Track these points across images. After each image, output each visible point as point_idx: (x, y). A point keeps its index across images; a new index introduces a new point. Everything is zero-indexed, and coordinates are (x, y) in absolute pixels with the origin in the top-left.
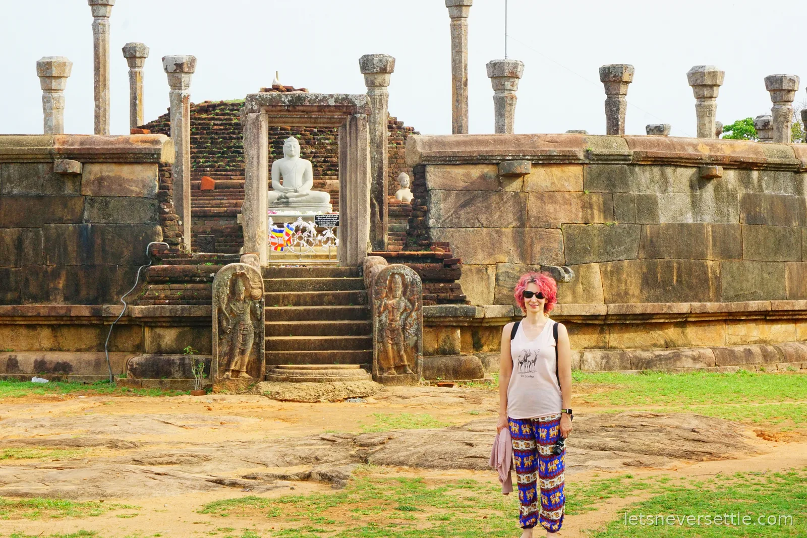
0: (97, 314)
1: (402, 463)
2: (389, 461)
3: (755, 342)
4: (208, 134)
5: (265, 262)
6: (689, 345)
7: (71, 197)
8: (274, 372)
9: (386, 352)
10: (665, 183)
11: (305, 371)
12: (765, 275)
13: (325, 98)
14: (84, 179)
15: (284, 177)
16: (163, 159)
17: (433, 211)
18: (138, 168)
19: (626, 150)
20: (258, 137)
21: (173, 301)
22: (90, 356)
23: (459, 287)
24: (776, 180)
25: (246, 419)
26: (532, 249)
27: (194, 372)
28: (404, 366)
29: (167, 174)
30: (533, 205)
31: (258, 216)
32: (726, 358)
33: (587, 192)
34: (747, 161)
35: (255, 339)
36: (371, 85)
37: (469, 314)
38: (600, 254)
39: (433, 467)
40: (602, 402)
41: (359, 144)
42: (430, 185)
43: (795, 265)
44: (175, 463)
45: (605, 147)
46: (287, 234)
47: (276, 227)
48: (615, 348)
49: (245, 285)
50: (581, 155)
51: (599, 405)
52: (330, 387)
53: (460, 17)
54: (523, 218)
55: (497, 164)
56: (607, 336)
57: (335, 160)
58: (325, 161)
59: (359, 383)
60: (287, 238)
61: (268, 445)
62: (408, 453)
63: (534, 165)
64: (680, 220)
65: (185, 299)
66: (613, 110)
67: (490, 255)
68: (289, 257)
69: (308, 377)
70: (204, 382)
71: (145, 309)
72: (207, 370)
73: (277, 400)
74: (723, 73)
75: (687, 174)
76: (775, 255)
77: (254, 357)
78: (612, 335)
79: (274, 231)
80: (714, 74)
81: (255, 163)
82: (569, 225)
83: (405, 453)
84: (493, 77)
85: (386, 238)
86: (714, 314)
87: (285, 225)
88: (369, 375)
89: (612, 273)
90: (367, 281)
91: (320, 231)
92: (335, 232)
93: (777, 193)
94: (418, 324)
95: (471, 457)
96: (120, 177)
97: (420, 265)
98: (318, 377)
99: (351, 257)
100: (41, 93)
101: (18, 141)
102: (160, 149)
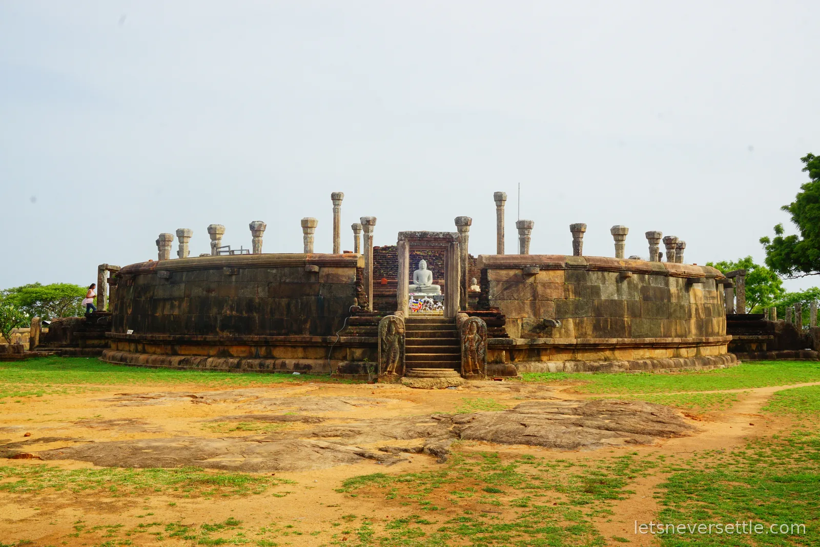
0: (324, 341)
1: (482, 439)
2: (474, 436)
3: (648, 358)
4: (385, 259)
5: (407, 315)
6: (616, 359)
7: (314, 283)
8: (410, 372)
9: (468, 362)
10: (604, 280)
11: (425, 372)
12: (652, 326)
13: (438, 234)
14: (320, 275)
15: (419, 278)
16: (359, 265)
17: (491, 291)
18: (346, 270)
19: (585, 263)
20: (404, 253)
21: (361, 335)
22: (321, 362)
23: (504, 329)
24: (656, 279)
25: (392, 400)
26: (539, 311)
27: (368, 371)
28: (477, 370)
29: (360, 273)
30: (540, 289)
31: (404, 292)
32: (635, 366)
33: (566, 283)
34: (643, 269)
35: (400, 355)
36: (460, 231)
37: (510, 343)
38: (573, 314)
39: (503, 442)
40: (584, 391)
41: (455, 257)
42: (489, 279)
43: (666, 321)
44: (339, 436)
45: (575, 261)
46: (420, 304)
47: (414, 301)
48: (580, 361)
49: (395, 327)
50: (564, 265)
51: (583, 393)
52: (439, 381)
53: (501, 206)
54: (535, 295)
55: (522, 269)
56: (576, 355)
57: (443, 271)
58: (438, 272)
59: (454, 379)
60: (420, 306)
61: (399, 422)
62: (486, 431)
63: (541, 270)
64: (612, 298)
65: (366, 334)
66: (577, 245)
67: (519, 314)
68: (421, 315)
69: (427, 375)
70: (374, 376)
71: (346, 339)
72: (376, 371)
73: (411, 387)
74: (628, 229)
75: (614, 275)
76: (657, 315)
77: (399, 364)
78: (579, 354)
79: (414, 302)
80: (624, 229)
81: (402, 266)
82: (558, 299)
83: (484, 431)
84: (519, 228)
85: (467, 305)
86: (628, 344)
87: (419, 300)
88: (459, 374)
89: (579, 323)
90: (458, 325)
91: (435, 303)
92: (442, 304)
93: (657, 285)
94: (484, 348)
95: (527, 435)
96: (337, 274)
97: (484, 318)
98: (432, 375)
99: (450, 313)
100: (303, 235)
101: (289, 256)
102: (357, 260)
